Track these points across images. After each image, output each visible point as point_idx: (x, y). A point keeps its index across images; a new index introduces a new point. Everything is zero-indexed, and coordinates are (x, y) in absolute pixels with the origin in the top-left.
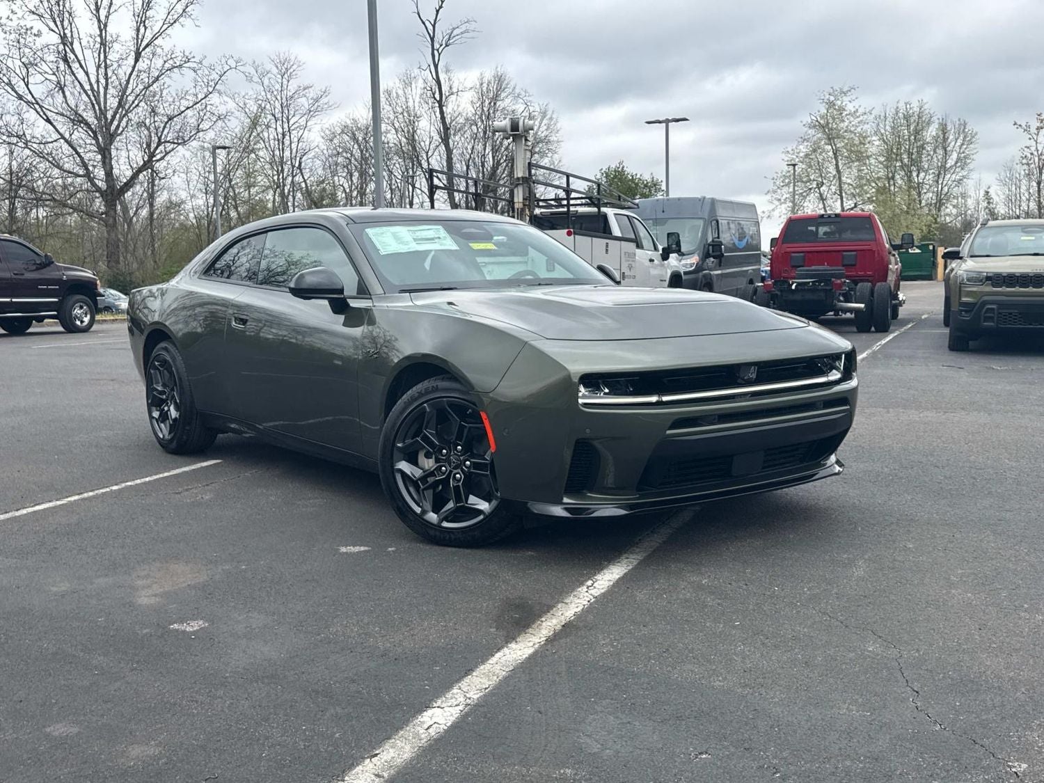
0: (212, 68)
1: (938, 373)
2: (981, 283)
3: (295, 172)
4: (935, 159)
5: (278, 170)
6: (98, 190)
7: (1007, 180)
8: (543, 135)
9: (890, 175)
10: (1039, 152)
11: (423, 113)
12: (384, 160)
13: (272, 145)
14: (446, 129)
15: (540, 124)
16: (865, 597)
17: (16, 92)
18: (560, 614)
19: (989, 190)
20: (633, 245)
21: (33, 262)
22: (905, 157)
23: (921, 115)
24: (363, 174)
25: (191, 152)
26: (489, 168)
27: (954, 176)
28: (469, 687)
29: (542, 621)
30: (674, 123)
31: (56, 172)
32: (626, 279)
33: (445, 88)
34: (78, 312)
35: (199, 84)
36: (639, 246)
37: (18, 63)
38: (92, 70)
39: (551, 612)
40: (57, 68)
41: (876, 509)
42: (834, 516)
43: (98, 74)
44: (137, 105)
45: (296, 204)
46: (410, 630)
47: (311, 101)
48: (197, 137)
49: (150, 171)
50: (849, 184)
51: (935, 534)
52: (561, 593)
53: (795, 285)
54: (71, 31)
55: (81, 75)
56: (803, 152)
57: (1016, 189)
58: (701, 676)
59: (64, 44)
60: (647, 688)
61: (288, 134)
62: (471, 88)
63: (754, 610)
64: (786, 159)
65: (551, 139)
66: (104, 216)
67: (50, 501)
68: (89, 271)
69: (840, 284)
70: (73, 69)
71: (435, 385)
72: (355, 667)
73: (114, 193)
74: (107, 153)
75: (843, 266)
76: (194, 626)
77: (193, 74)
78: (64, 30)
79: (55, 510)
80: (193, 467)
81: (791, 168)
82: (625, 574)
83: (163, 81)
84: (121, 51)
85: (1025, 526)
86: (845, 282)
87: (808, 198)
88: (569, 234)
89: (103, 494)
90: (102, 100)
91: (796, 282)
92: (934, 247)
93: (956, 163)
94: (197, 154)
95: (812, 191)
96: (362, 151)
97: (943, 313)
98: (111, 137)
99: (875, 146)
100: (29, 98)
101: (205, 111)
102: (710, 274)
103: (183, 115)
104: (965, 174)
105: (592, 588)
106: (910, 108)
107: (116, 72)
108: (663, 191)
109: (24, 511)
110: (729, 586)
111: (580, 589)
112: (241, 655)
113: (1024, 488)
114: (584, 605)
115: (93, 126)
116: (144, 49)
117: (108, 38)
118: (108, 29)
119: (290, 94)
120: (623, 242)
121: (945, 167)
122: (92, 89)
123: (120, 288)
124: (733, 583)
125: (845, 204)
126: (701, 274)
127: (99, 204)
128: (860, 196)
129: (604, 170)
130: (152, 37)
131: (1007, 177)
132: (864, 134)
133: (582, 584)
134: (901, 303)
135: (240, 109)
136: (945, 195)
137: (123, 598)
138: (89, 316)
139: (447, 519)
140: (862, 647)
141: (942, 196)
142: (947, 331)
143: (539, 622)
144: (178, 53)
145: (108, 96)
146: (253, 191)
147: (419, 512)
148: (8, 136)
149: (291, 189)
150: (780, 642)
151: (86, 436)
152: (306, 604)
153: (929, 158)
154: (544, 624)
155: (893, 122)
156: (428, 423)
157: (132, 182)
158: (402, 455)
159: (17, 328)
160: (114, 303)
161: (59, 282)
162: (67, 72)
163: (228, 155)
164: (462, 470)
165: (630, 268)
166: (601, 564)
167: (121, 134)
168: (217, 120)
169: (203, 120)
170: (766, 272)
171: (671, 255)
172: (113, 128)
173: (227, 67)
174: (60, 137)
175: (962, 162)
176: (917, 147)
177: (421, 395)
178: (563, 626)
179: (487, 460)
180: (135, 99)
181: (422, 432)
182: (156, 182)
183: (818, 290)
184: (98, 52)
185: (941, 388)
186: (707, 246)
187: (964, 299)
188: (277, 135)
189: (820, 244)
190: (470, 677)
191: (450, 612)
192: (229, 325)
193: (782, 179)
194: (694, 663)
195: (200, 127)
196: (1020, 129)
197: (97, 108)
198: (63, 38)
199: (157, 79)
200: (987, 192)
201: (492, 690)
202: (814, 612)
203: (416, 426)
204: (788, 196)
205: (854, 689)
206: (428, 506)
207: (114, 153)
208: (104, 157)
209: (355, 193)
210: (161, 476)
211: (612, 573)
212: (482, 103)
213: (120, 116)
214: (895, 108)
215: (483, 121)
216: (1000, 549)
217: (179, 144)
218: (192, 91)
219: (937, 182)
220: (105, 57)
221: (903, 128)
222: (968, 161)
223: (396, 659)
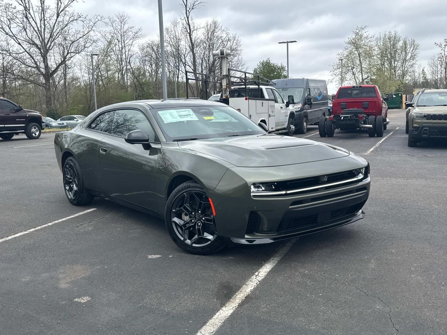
0: (90, 20)
1: (404, 159)
2: (422, 118)
3: (127, 65)
4: (402, 56)
5: (120, 63)
6: (42, 73)
7: (432, 65)
8: (234, 47)
9: (383, 63)
10: (446, 56)
11: (182, 38)
12: (166, 59)
13: (117, 53)
14: (193, 45)
15: (233, 42)
16: (375, 279)
17: (5, 31)
18: (244, 291)
19: (424, 69)
20: (273, 102)
21: (14, 109)
22: (389, 55)
23: (395, 37)
24: (157, 65)
25: (82, 57)
26: (211, 62)
27: (409, 63)
28: (205, 332)
29: (236, 295)
30: (290, 43)
31: (23, 66)
32: (271, 117)
33: (191, 27)
34: (34, 130)
35: (85, 27)
36: (276, 101)
37: (6, 19)
38: (38, 22)
39: (241, 290)
40: (23, 20)
41: (379, 232)
42: (361, 236)
43: (41, 23)
44: (58, 37)
45: (128, 78)
46: (179, 300)
47: (134, 34)
48: (85, 50)
49: (64, 65)
50: (365, 68)
51: (404, 245)
52: (245, 279)
53: (343, 117)
54: (29, 5)
55: (33, 23)
56: (345, 54)
57: (436, 68)
58: (306, 323)
59: (26, 11)
60: (282, 331)
61: (124, 48)
62: (203, 27)
63: (328, 288)
64: (338, 57)
65: (238, 49)
66: (44, 85)
67: (22, 232)
68: (38, 112)
69: (361, 117)
70: (30, 21)
71: (189, 185)
72: (155, 322)
73: (49, 75)
74: (45, 58)
75: (363, 108)
76: (85, 300)
77: (82, 23)
78: (25, 4)
79: (24, 237)
80: (84, 212)
81: (340, 61)
82: (272, 268)
83: (69, 26)
84: (50, 13)
85: (442, 240)
86: (364, 116)
87: (348, 74)
88: (246, 99)
89: (45, 227)
90: (43, 34)
91: (343, 116)
92: (401, 95)
93: (410, 58)
94: (84, 58)
95: (349, 71)
96: (156, 55)
97: (405, 126)
98: (47, 51)
99: (376, 51)
100: (11, 34)
101: (88, 39)
102: (307, 112)
103: (78, 41)
104: (414, 62)
105: (258, 276)
106: (391, 34)
107: (49, 22)
108: (286, 71)
109: (10, 238)
110: (317, 274)
111: (252, 277)
112: (105, 315)
113: (441, 219)
114: (255, 286)
115: (39, 46)
116: (61, 12)
117: (45, 7)
118: (45, 4)
119: (124, 30)
120: (269, 101)
121: (406, 60)
122: (38, 30)
123: (52, 116)
124: (318, 272)
125: (363, 76)
126: (303, 112)
127: (42, 80)
128: (370, 73)
129: (261, 62)
130: (64, 7)
131: (432, 63)
132: (371, 46)
133: (253, 274)
134: (388, 123)
135: (103, 37)
136: (406, 71)
137: (53, 284)
138: (38, 132)
139: (195, 243)
140: (374, 306)
141: (405, 72)
142: (407, 136)
143: (235, 296)
144: (76, 14)
145: (45, 33)
146: (109, 73)
147: (182, 240)
148: (2, 51)
149: (126, 72)
150: (339, 304)
151: (37, 196)
152: (134, 287)
153: (399, 55)
154: (237, 296)
155: (384, 41)
156: (186, 201)
157: (57, 70)
158: (175, 215)
159: (7, 138)
160: (49, 123)
161: (25, 117)
162: (27, 22)
163: (98, 58)
164: (201, 222)
165: (273, 112)
166: (262, 263)
167: (51, 49)
168: (93, 42)
169: (87, 43)
170: (330, 107)
171: (290, 105)
172: (48, 46)
173: (97, 20)
174: (24, 51)
175: (413, 57)
176: (394, 51)
177: (183, 189)
178: (246, 297)
179: (211, 217)
180: (57, 34)
181: (183, 205)
182: (67, 70)
183: (352, 119)
184: (41, 13)
185: (405, 167)
186: (305, 100)
187: (415, 125)
188: (119, 48)
189: (353, 99)
190: (205, 326)
191: (197, 290)
192: (99, 151)
193: (337, 66)
194: (302, 317)
195: (86, 45)
196: (437, 46)
197: (41, 38)
198: (25, 8)
199: (66, 25)
200: (423, 70)
201: (215, 333)
202: (353, 288)
203: (181, 202)
204: (339, 73)
205: (371, 329)
206: (186, 237)
207: (48, 57)
208: (44, 59)
209: (153, 73)
210: (70, 217)
211: (266, 268)
212: (208, 34)
213: (51, 41)
214: (384, 34)
215: (208, 42)
216: (432, 252)
217: (76, 53)
218: (82, 30)
219: (403, 66)
220: (44, 16)
221: (388, 43)
222: (416, 57)
223: (173, 317)
